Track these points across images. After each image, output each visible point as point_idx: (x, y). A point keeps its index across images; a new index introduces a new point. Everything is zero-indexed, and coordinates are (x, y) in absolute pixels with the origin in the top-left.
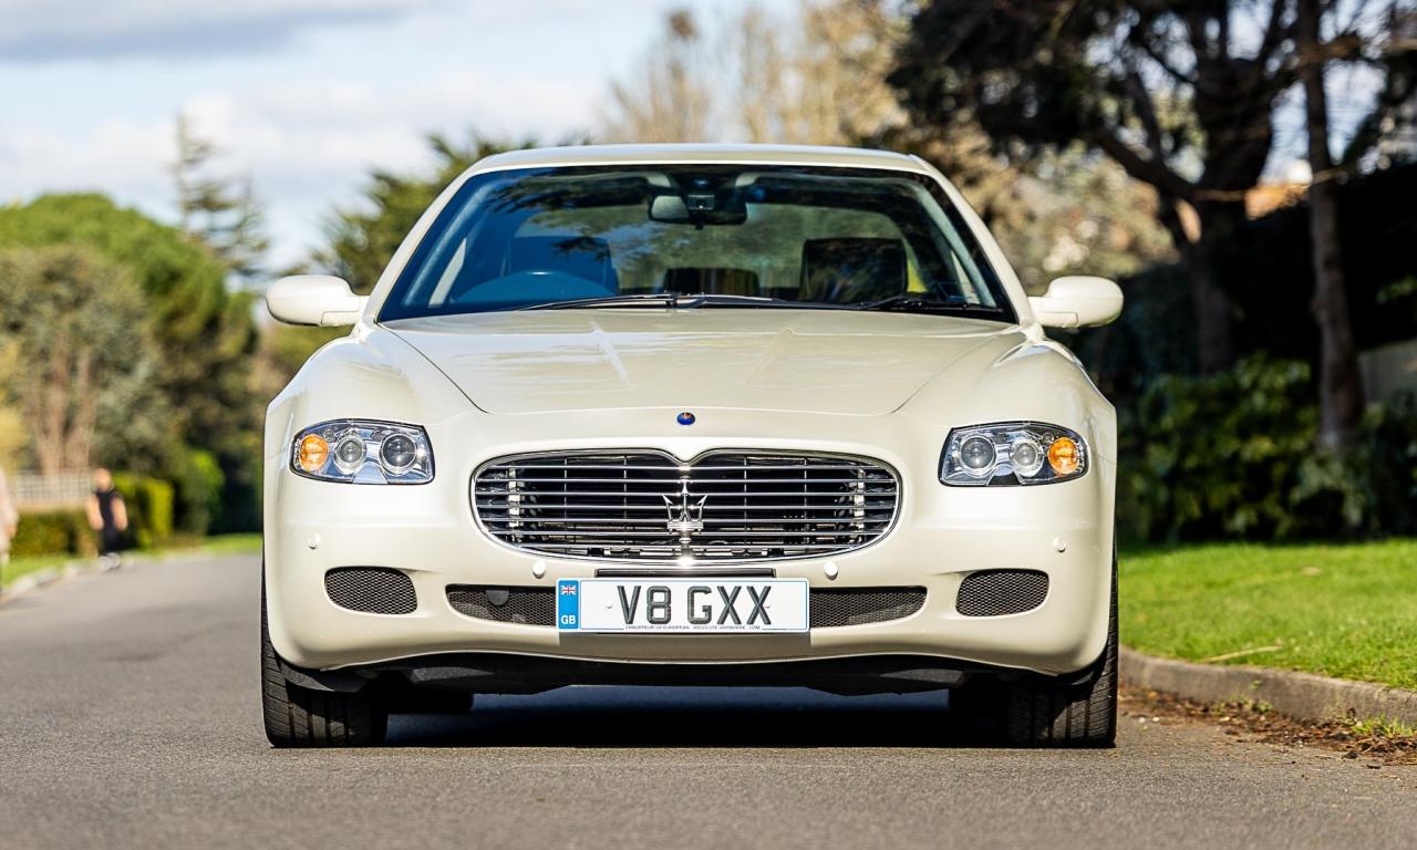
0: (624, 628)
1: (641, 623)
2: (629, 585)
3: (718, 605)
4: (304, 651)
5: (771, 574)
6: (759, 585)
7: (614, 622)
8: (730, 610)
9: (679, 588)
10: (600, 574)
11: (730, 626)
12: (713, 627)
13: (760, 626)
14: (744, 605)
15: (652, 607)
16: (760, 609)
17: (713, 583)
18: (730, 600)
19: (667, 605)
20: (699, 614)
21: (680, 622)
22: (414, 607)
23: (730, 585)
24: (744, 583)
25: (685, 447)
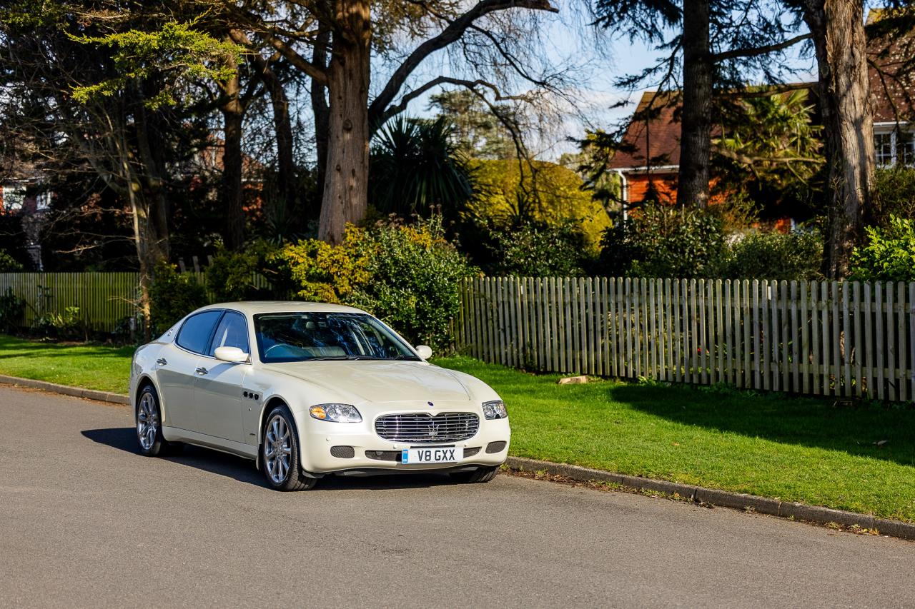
0: (419, 462)
1: (423, 461)
2: (421, 450)
3: (442, 455)
4: (316, 468)
5: (454, 446)
6: (452, 449)
7: (417, 461)
8: (445, 456)
9: (433, 450)
10: (412, 447)
11: (445, 461)
12: (441, 461)
13: (452, 460)
14: (448, 455)
15: (426, 456)
16: (452, 456)
17: (441, 449)
18: (445, 454)
19: (430, 456)
20: (438, 458)
21: (433, 460)
22: (353, 456)
23: (445, 449)
24: (448, 449)
25: (433, 412)
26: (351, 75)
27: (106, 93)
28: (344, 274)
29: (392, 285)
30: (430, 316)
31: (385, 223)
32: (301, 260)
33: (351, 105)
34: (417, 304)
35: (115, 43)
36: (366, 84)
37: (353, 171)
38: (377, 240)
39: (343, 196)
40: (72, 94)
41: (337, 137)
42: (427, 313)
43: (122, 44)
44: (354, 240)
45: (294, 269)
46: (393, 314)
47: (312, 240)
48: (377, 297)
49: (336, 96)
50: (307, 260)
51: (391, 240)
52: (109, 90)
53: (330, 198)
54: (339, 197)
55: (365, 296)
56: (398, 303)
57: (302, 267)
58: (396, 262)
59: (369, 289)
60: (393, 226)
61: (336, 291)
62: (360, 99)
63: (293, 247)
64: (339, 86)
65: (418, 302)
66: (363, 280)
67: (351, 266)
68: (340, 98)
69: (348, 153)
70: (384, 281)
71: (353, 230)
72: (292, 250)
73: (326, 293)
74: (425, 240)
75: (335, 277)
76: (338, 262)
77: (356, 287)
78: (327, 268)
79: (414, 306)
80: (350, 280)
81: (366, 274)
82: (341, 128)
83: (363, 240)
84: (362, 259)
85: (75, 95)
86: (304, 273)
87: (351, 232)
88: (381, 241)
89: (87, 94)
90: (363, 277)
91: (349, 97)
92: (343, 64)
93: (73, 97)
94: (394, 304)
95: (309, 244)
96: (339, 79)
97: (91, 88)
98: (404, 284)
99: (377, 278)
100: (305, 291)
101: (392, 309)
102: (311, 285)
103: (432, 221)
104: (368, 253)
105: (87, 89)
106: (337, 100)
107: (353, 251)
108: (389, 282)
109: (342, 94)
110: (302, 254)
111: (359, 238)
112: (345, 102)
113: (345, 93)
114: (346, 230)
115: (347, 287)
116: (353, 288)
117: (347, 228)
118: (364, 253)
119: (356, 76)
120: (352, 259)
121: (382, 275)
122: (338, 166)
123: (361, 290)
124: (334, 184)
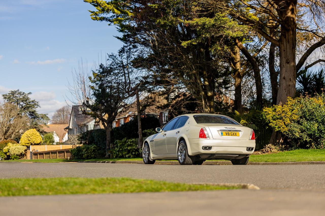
26: (288, 42)
27: (194, 43)
28: (287, 117)
29: (308, 120)
30: (323, 131)
31: (304, 97)
32: (270, 112)
33: (289, 53)
34: (318, 127)
35: (197, 23)
36: (294, 44)
37: (290, 79)
38: (300, 104)
39: (286, 89)
40: (181, 44)
41: (284, 66)
42: (322, 131)
43: (199, 23)
44: (291, 104)
45: (267, 116)
46: (308, 131)
47: (274, 105)
48: (301, 125)
49: (283, 50)
50: (272, 113)
51: (306, 102)
52: (195, 42)
53: (281, 90)
54: (285, 89)
55: (296, 125)
56: (310, 126)
57: (270, 115)
58: (309, 111)
59: (298, 122)
60: (307, 97)
61: (285, 123)
62: (293, 51)
63: (266, 108)
64: (284, 46)
65: (318, 126)
66: (295, 119)
67: (290, 114)
68: (284, 51)
69: (288, 72)
70: (304, 119)
71: (291, 100)
72: (266, 109)
73: (281, 124)
74: (320, 102)
75: (284, 118)
76: (285, 112)
77: (292, 121)
78: (281, 114)
79: (316, 128)
80: (290, 119)
81: (297, 116)
82: (285, 62)
83: (295, 103)
84: (295, 110)
85: (182, 44)
86: (271, 118)
87: (290, 100)
88: (302, 104)
89: (187, 44)
90: (296, 117)
91: (288, 50)
92: (285, 37)
93: (182, 45)
94: (308, 127)
95: (273, 107)
96: (284, 43)
97: (188, 41)
98: (312, 119)
99: (301, 117)
100: (272, 124)
101: (308, 129)
102: (274, 122)
103: (323, 96)
104: (297, 109)
105: (187, 42)
106: (283, 52)
107: (291, 108)
108: (306, 119)
109: (285, 49)
110: (270, 110)
111: (293, 102)
112: (287, 52)
113: (286, 49)
114: (288, 100)
115: (289, 122)
116: (291, 122)
117: (288, 99)
118: (295, 108)
119: (291, 41)
120: (291, 111)
121: (303, 116)
122: (284, 77)
123: (294, 123)
124: (283, 84)
